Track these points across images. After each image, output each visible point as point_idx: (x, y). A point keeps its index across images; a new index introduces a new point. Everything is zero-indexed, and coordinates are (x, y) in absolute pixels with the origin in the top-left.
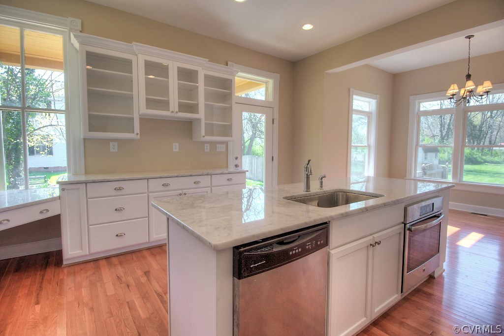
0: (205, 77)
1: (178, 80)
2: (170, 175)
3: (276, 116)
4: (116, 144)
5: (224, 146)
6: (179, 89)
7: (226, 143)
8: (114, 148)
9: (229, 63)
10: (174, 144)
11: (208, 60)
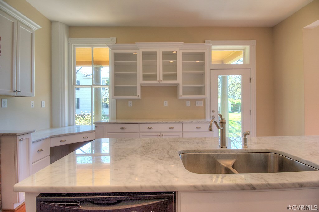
0: (183, 54)
1: (163, 60)
2: (153, 122)
3: (254, 75)
4: (131, 102)
5: (202, 102)
6: (163, 65)
7: (204, 100)
8: (130, 104)
9: (206, 41)
10: (165, 102)
11: (183, 42)
